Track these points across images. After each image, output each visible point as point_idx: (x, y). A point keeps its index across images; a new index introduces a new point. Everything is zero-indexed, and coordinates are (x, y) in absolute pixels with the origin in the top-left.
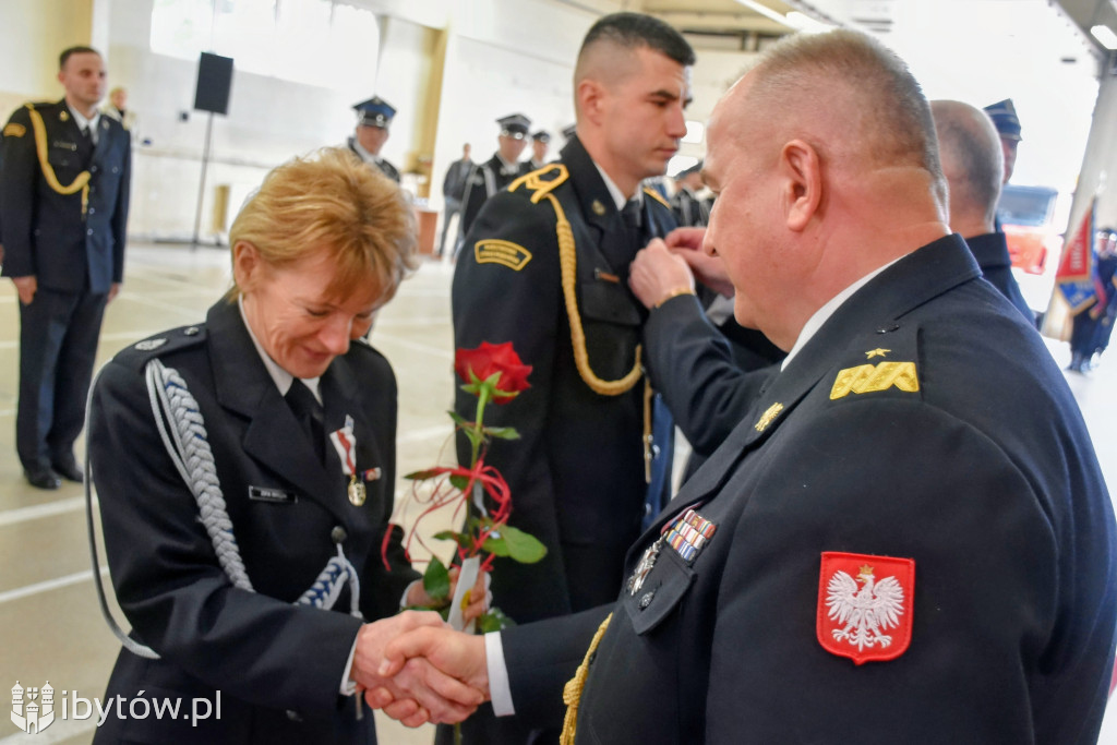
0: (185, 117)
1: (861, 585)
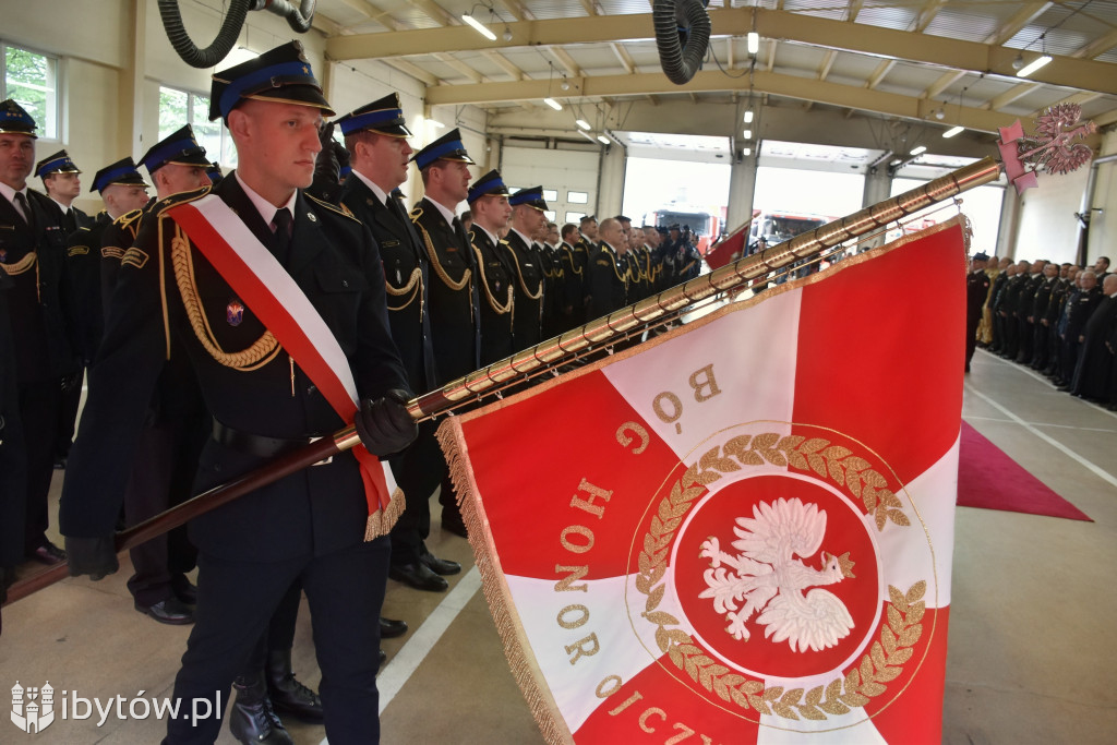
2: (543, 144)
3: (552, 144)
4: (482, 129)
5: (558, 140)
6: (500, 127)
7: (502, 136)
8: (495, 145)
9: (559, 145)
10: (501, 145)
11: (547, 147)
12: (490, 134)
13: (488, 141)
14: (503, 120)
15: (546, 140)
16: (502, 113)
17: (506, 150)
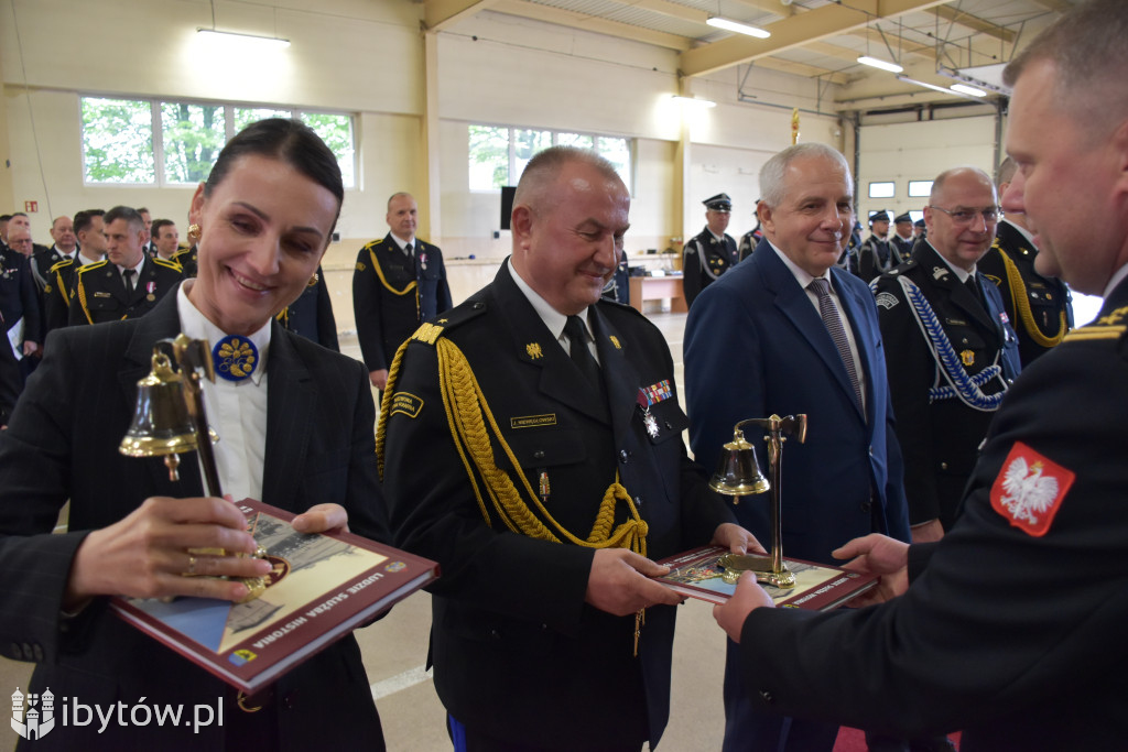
0: (497, 235)
1: (1031, 474)
2: (914, 115)
3: (926, 113)
4: (827, 107)
5: (934, 106)
6: (852, 101)
7: (857, 113)
8: (849, 128)
9: (937, 113)
10: (857, 125)
11: (920, 119)
12: (842, 113)
13: (840, 123)
14: (858, 89)
15: (917, 108)
16: (856, 80)
17: (864, 132)
